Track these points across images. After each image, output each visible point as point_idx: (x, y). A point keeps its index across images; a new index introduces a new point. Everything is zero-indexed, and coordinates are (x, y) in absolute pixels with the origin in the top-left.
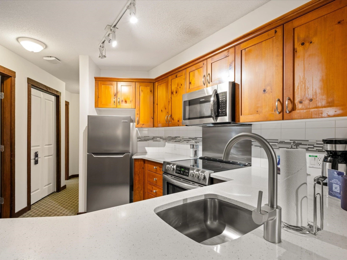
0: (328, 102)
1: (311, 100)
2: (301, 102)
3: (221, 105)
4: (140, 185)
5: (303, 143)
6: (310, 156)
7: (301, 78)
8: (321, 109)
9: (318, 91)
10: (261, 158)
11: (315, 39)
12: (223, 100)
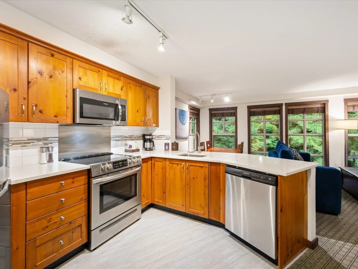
0: (153, 122)
1: (150, 120)
5: (133, 136)
6: (135, 142)
7: (148, 110)
8: (152, 124)
10: (116, 147)
11: (151, 98)
12: (124, 110)
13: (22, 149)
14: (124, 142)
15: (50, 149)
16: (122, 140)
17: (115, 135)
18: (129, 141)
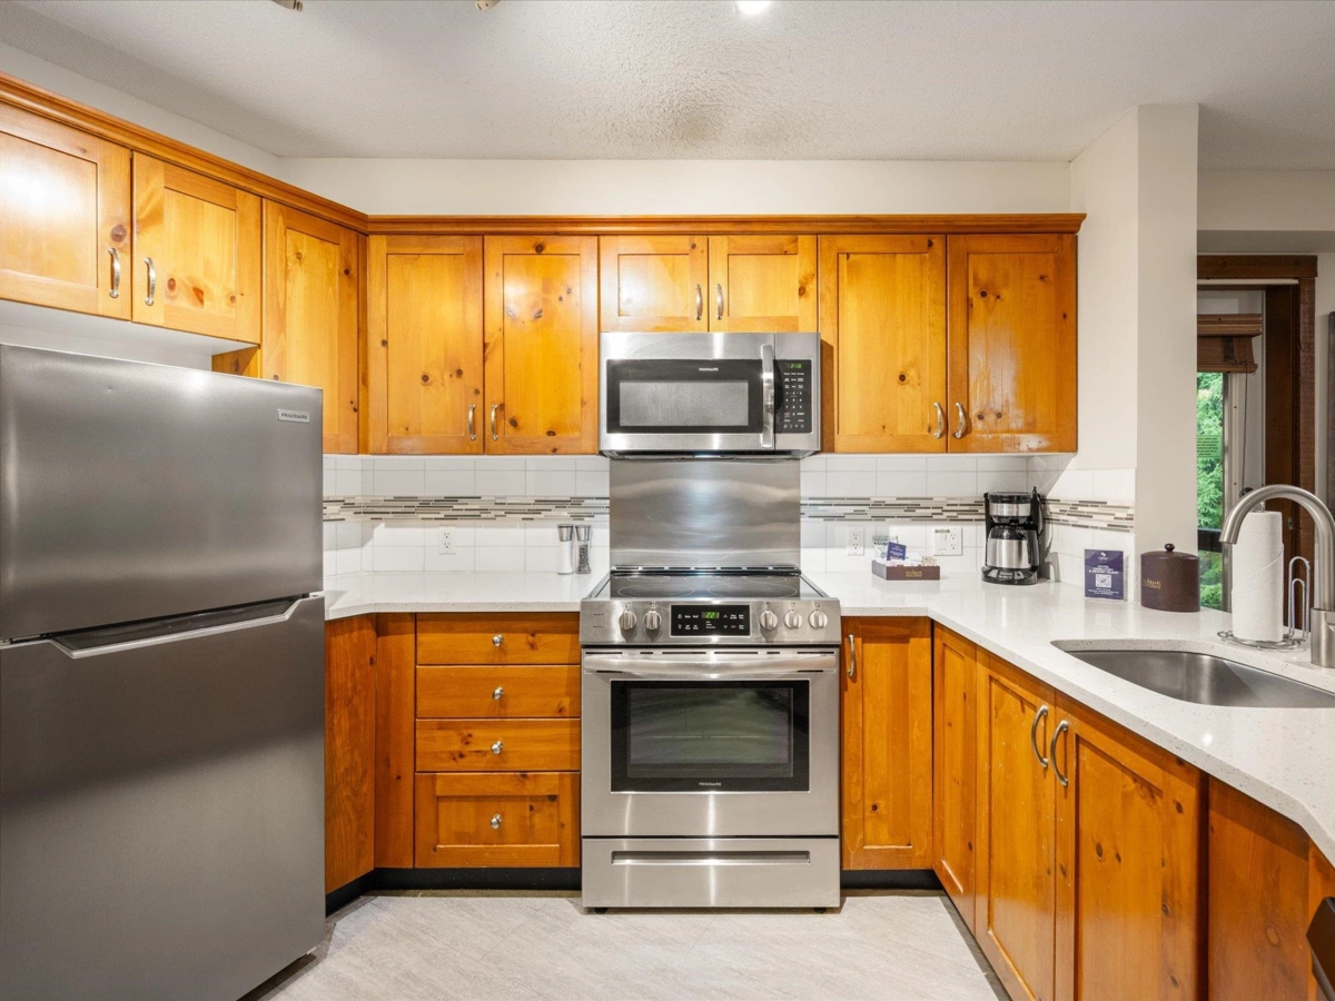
0: (1027, 424)
1: (999, 415)
2: (981, 417)
3: (788, 397)
4: (356, 753)
5: (923, 503)
6: (937, 531)
7: (982, 365)
8: (1018, 435)
9: (1011, 399)
10: (826, 547)
11: (1005, 293)
12: (797, 383)
13: (525, 528)
14: (873, 528)
15: (582, 531)
16: (858, 516)
17: (823, 495)
18: (899, 524)
